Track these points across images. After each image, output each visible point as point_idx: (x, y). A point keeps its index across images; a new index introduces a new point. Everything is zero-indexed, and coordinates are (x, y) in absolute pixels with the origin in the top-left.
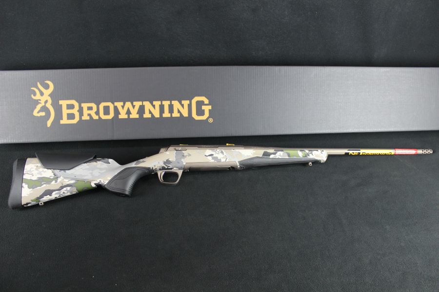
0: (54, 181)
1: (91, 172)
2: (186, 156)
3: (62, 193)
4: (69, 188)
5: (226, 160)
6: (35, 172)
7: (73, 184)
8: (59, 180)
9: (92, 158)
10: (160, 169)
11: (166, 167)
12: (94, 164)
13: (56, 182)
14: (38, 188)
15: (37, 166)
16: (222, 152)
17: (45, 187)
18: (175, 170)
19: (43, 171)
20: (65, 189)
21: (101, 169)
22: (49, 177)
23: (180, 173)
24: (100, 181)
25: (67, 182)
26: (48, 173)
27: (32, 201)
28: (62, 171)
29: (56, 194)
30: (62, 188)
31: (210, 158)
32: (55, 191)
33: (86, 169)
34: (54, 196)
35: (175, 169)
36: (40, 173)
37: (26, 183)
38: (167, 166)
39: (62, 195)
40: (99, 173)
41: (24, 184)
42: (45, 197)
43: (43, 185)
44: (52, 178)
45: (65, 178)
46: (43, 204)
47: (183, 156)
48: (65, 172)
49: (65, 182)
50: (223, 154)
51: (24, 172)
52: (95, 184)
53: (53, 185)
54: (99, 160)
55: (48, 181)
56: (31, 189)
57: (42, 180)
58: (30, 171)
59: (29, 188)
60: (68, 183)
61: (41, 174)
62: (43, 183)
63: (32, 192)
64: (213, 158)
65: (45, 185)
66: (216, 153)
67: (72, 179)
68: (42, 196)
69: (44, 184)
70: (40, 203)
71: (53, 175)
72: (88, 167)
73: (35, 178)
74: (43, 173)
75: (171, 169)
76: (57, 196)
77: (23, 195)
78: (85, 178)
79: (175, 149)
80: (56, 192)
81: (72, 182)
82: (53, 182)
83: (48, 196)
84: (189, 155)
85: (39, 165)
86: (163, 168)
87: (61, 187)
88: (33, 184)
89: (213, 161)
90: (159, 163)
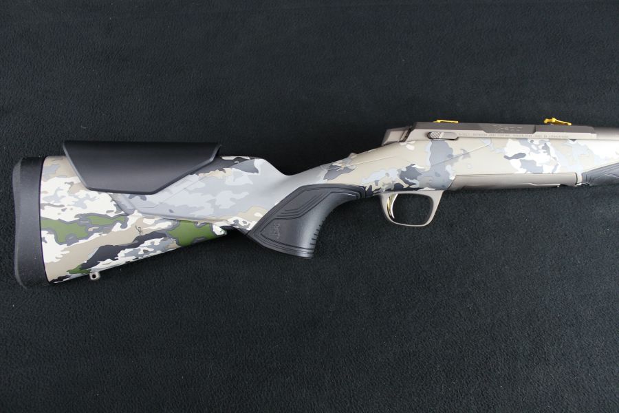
0: (118, 225)
1: (210, 197)
2: (458, 157)
3: (141, 252)
4: (157, 241)
5: (555, 169)
6: (68, 201)
7: (167, 230)
8: (132, 220)
9: (212, 159)
10: (389, 190)
11: (406, 186)
12: (216, 174)
13: (124, 225)
14: (81, 242)
15: (72, 183)
16: (546, 148)
17: (97, 240)
18: (425, 192)
19: (88, 197)
20: (147, 243)
21: (236, 190)
22: (103, 212)
23: (436, 197)
24: (236, 221)
25: (152, 225)
26: (102, 203)
27: (71, 272)
28: (137, 198)
29: (126, 255)
30: (140, 240)
31: (516, 163)
32: (123, 248)
33: (197, 190)
34: (123, 258)
35: (425, 189)
36: (80, 203)
37: (51, 231)
38: (406, 182)
39: (142, 255)
40: (232, 199)
41: (44, 233)
42: (102, 263)
43: (92, 233)
44: (112, 215)
45: (147, 215)
46: (98, 276)
47: (451, 156)
48: (145, 199)
49: (148, 226)
50: (549, 154)
51: (42, 202)
52: (223, 228)
53: (118, 235)
54: (230, 164)
55: (104, 223)
56: (65, 246)
57: (88, 223)
58: (55, 196)
59: (59, 241)
60: (154, 228)
61: (85, 207)
62: (91, 230)
63: (68, 252)
64: (525, 164)
65: (96, 235)
66: (532, 150)
67: (166, 218)
68: (93, 261)
69: (95, 231)
70: (91, 275)
71: (115, 209)
72: (202, 185)
73: (69, 217)
74: (87, 202)
75: (416, 189)
76: (131, 259)
77: (46, 261)
78: (197, 214)
79: (428, 135)
80: (127, 250)
81: (165, 225)
82: (117, 227)
83: (109, 261)
84: (466, 154)
85: (76, 179)
86: (398, 187)
87: (137, 238)
88: (67, 233)
89: (522, 171)
90: (387, 174)
